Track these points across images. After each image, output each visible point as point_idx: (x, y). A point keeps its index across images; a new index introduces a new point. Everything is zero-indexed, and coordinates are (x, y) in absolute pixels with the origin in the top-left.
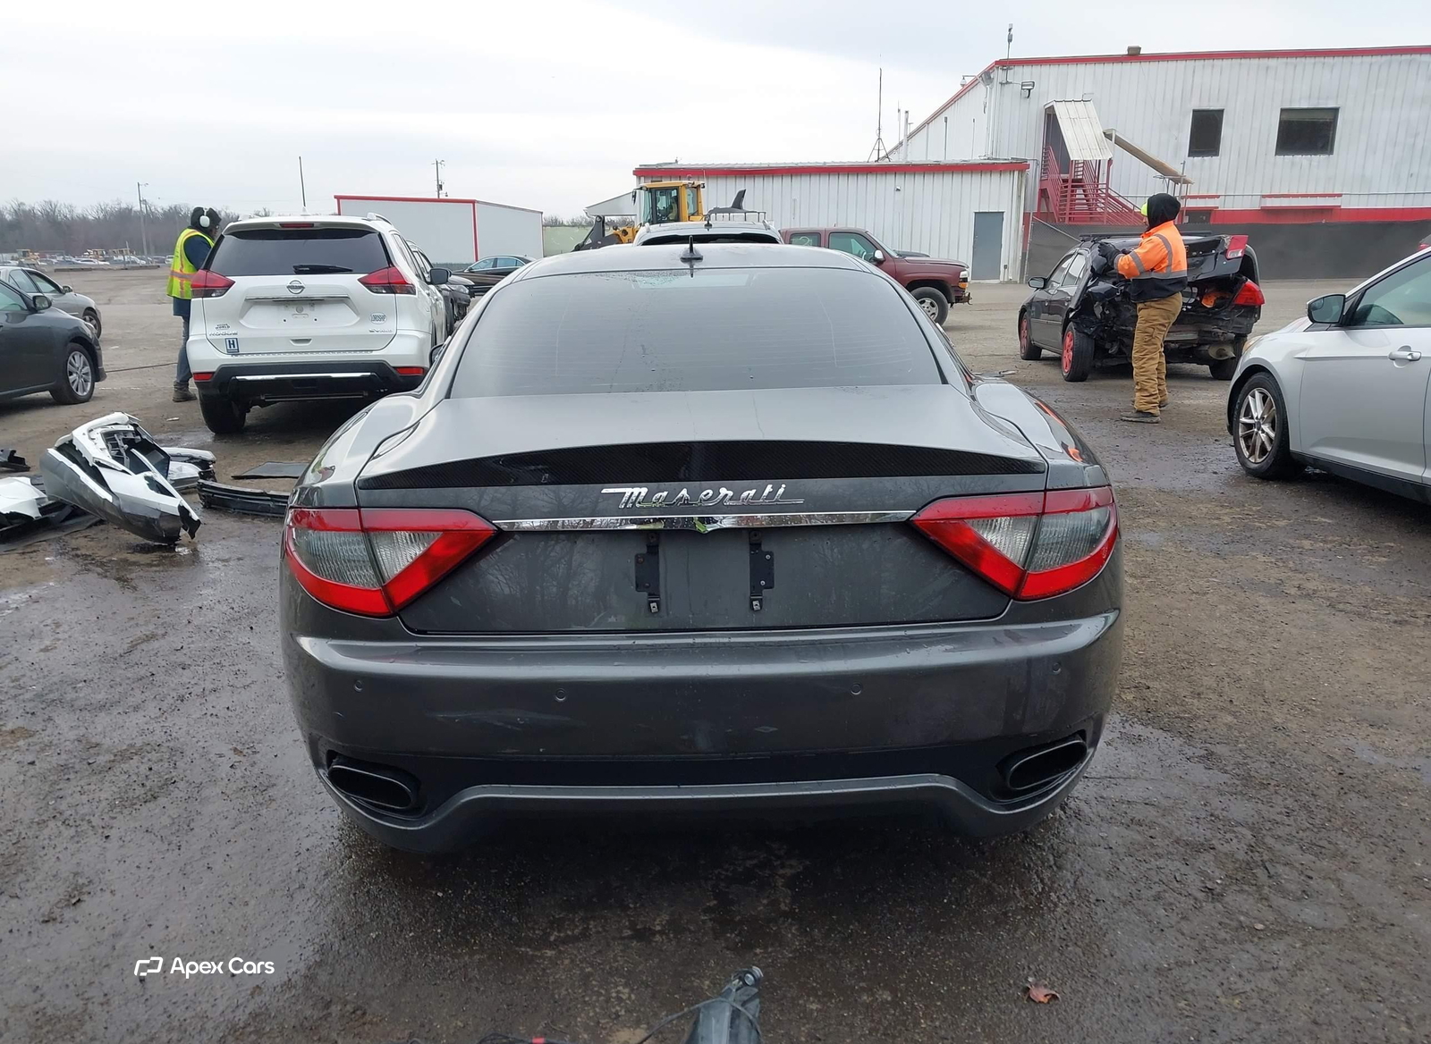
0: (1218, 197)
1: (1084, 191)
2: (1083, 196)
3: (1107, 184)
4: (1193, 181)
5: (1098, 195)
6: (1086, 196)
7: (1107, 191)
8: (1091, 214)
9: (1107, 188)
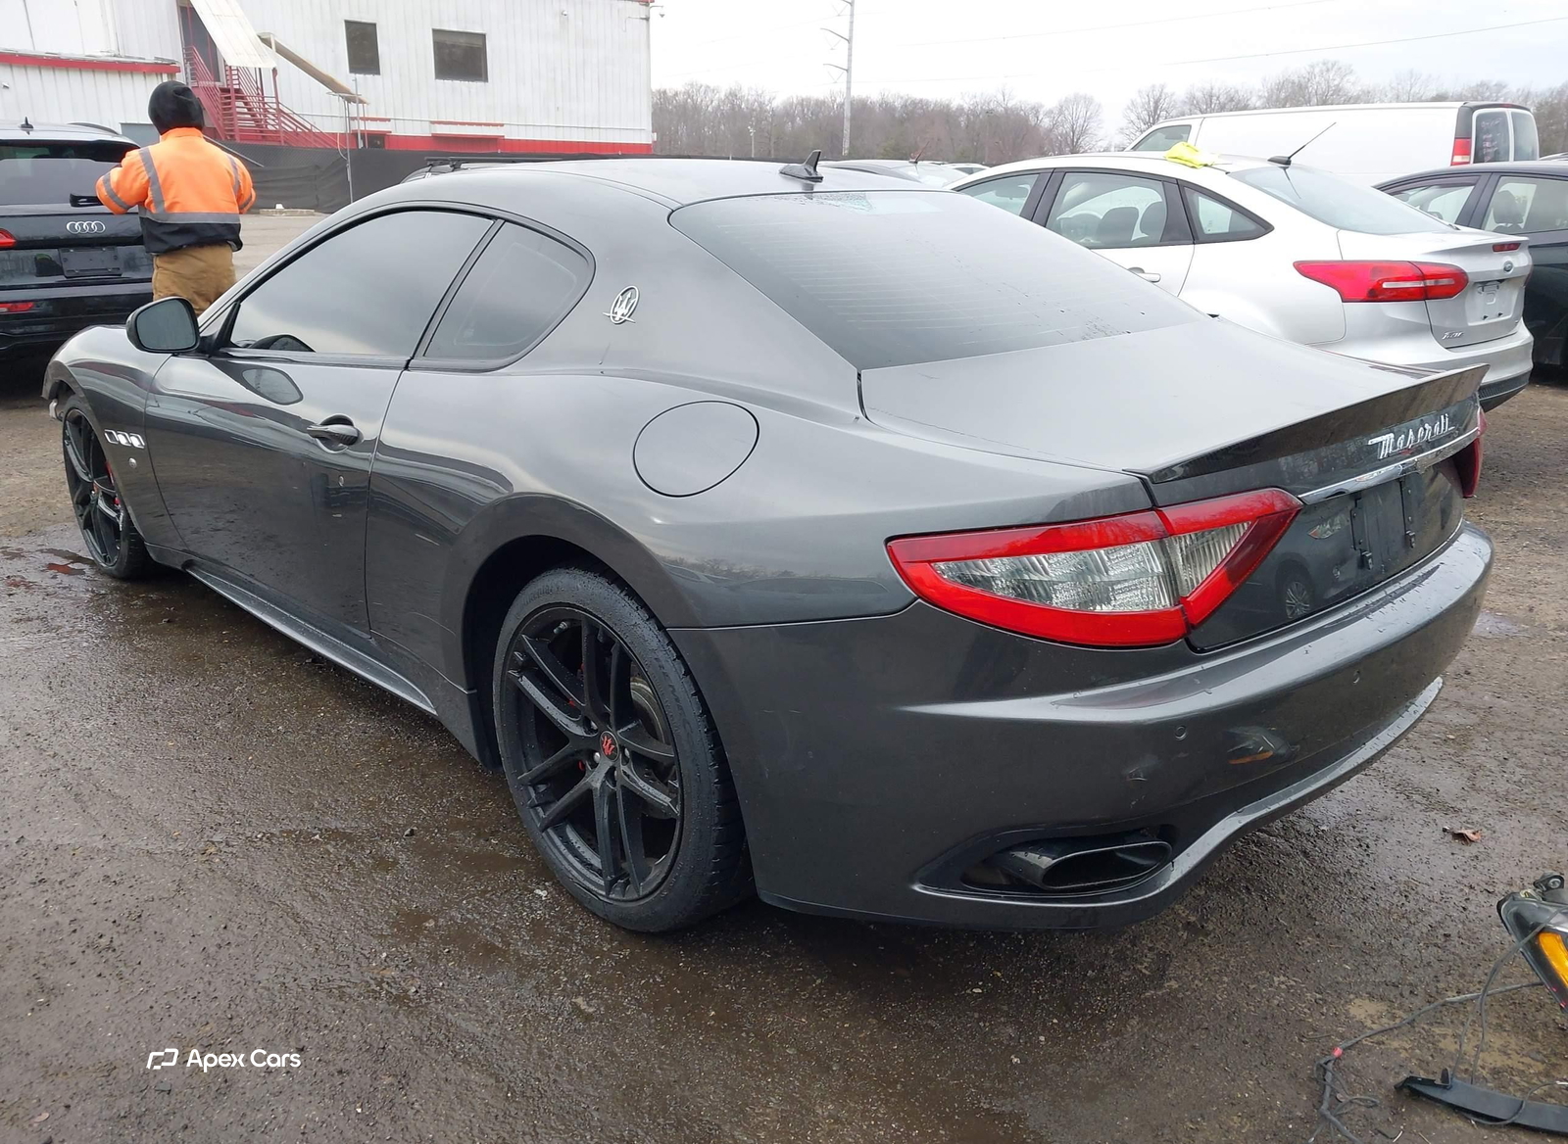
0: (389, 120)
1: (246, 104)
2: (246, 110)
3: (277, 97)
4: (368, 101)
5: (265, 110)
6: (249, 109)
7: (278, 106)
8: (261, 132)
9: (278, 103)
